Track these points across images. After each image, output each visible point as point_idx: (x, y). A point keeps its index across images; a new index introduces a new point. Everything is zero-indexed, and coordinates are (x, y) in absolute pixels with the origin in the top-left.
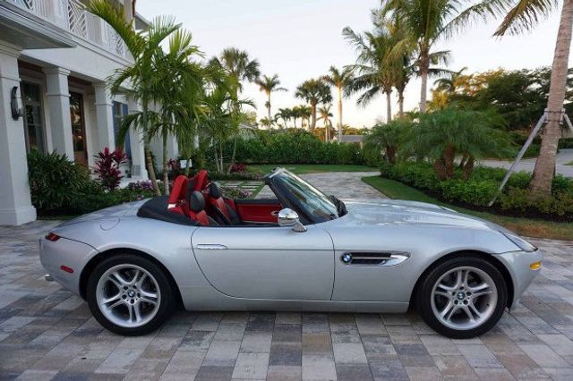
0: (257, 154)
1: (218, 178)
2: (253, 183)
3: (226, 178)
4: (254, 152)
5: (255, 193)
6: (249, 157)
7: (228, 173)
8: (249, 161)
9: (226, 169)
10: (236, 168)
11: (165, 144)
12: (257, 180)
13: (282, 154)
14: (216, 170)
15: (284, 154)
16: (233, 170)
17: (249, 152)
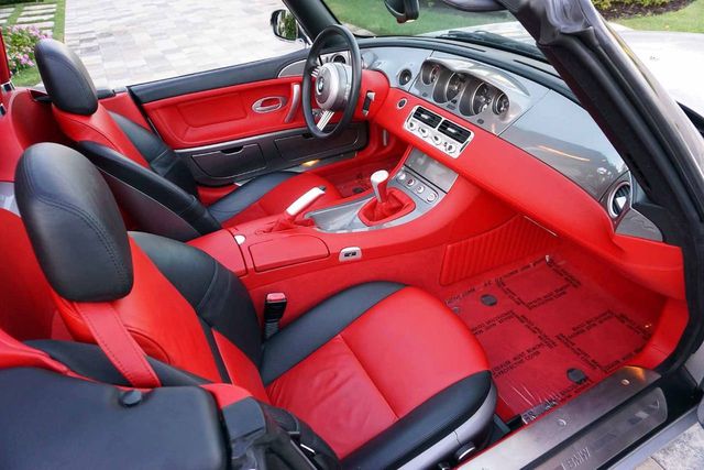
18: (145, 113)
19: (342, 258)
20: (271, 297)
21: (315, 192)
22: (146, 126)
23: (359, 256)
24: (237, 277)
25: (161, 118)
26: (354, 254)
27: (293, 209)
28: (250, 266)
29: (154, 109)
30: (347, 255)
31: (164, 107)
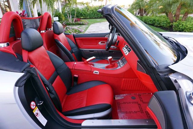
0: (85, 15)
1: (69, 25)
2: (84, 26)
3: (73, 24)
4: (84, 14)
5: (85, 30)
6: (82, 16)
7: (74, 22)
8: (82, 18)
9: (73, 21)
10: (77, 20)
11: (41, 7)
12: (86, 25)
13: (95, 14)
14: (69, 21)
15: (96, 15)
16: (75, 21)
17: (81, 14)
18: (75, 40)
19: (94, 73)
20: (75, 75)
21: (94, 57)
22: (75, 42)
23: (98, 73)
24: (70, 69)
25: (78, 41)
26: (97, 73)
27: (88, 60)
28: (73, 68)
29: (77, 39)
30: (95, 72)
31: (79, 39)
